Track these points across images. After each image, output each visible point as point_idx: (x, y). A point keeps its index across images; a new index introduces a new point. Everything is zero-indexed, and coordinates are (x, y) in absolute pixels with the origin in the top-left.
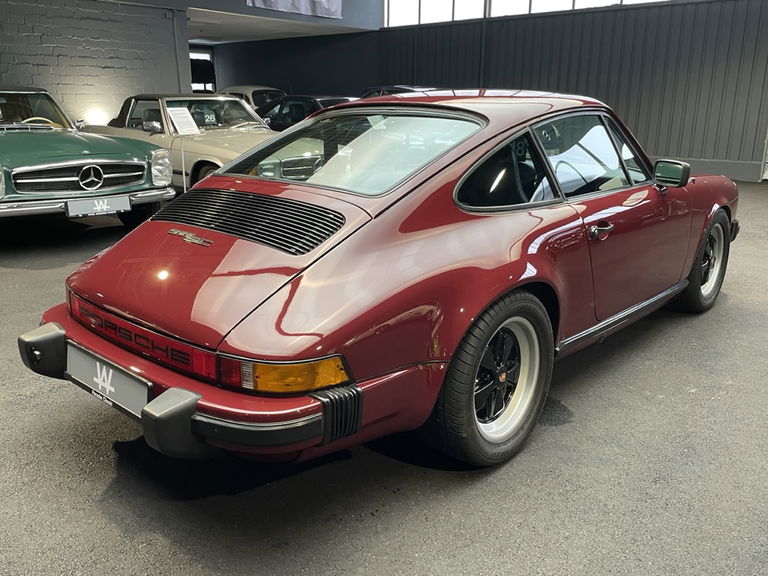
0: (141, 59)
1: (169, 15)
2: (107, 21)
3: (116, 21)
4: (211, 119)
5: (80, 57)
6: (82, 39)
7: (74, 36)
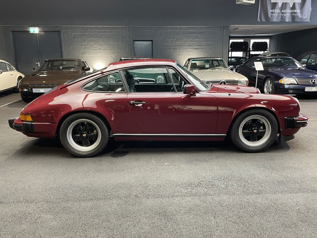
0: (209, 45)
1: (222, 29)
2: (198, 33)
3: (202, 33)
4: (207, 66)
5: (187, 46)
6: (189, 40)
7: (186, 39)
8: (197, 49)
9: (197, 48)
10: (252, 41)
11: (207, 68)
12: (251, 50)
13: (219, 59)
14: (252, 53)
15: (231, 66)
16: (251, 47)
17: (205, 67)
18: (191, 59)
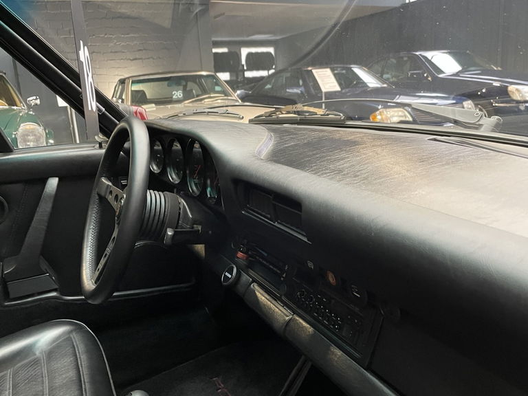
0: (166, 48)
1: (192, 9)
4: (178, 94)
5: (111, 52)
6: (114, 37)
7: (106, 34)
8: (136, 59)
9: (137, 57)
10: (244, 52)
11: (179, 101)
12: (245, 68)
13: (204, 73)
14: (249, 74)
15: (239, 92)
16: (244, 62)
17: (172, 98)
18: (128, 78)
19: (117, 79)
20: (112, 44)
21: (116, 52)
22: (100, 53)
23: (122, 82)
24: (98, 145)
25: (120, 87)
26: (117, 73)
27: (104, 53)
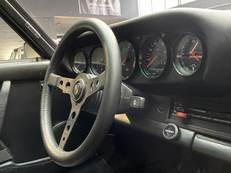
1: (46, 20)
5: (8, 38)
6: (9, 31)
7: (5, 30)
18: (20, 48)
19: (12, 51)
20: (8, 34)
21: (11, 38)
22: (3, 38)
23: (16, 50)
24: (36, 60)
25: (14, 54)
26: (11, 48)
27: (4, 38)
